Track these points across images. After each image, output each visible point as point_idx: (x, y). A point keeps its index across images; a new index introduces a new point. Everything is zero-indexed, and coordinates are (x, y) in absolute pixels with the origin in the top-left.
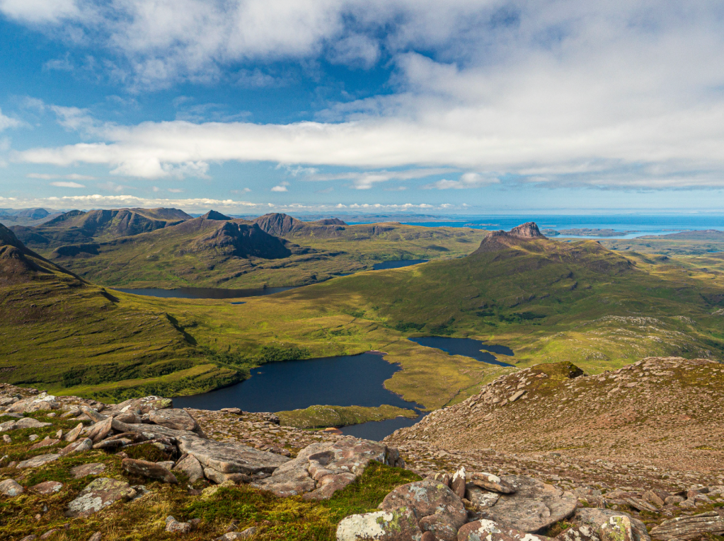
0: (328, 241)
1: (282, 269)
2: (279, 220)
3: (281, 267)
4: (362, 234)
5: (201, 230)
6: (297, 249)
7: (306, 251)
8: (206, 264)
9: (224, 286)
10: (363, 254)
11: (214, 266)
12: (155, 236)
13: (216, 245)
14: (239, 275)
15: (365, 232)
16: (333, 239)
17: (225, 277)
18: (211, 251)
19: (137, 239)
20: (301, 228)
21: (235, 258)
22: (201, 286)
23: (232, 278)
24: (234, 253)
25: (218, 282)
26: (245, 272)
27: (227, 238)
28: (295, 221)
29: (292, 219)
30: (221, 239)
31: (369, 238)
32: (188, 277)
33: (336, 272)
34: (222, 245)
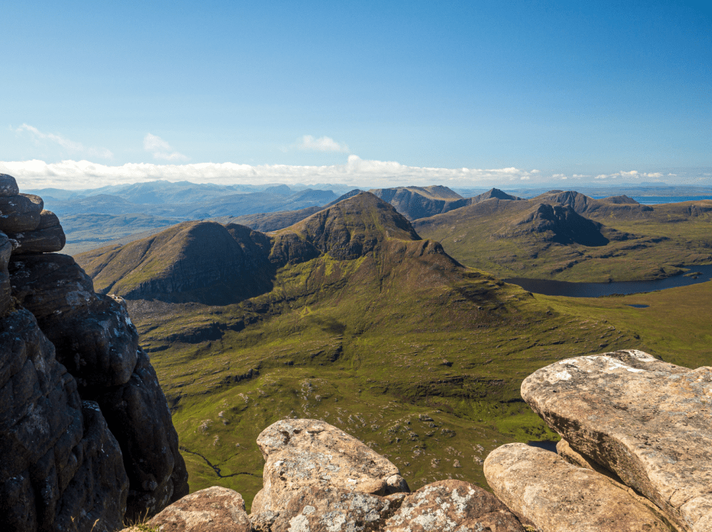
0: (636, 224)
1: (611, 259)
2: (570, 198)
3: (610, 256)
4: (676, 215)
5: (499, 212)
6: (615, 234)
7: (625, 237)
8: (528, 250)
9: (559, 277)
10: (690, 240)
11: (537, 254)
12: (451, 217)
13: (533, 230)
14: (570, 265)
15: (680, 213)
16: (641, 221)
17: (557, 267)
18: (529, 236)
19: (434, 221)
20: (598, 208)
21: (557, 245)
22: (533, 277)
23: (565, 268)
24: (554, 240)
25: (551, 273)
26: (576, 262)
27: (544, 222)
28: (590, 199)
29: (585, 198)
30: (538, 222)
31: (686, 220)
32: (513, 265)
33: (678, 263)
34: (541, 230)
